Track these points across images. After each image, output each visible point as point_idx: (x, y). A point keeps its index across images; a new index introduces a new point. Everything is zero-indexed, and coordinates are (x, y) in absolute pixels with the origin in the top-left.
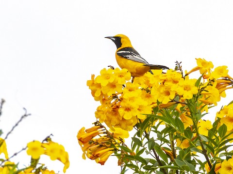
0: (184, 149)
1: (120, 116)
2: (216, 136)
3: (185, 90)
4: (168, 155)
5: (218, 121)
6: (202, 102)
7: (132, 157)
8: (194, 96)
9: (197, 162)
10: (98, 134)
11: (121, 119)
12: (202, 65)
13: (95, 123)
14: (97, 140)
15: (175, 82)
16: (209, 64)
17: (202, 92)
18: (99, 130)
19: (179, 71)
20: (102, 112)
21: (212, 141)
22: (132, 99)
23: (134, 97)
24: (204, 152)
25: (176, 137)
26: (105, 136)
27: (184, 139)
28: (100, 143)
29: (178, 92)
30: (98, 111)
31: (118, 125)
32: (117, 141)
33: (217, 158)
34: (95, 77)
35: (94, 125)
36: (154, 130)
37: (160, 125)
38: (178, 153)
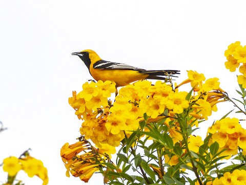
0: (173, 166)
1: (107, 131)
2: (206, 153)
3: (175, 103)
4: (156, 172)
5: (209, 137)
6: (193, 116)
7: (118, 175)
8: (185, 110)
9: (186, 180)
10: (82, 149)
11: (108, 134)
12: (194, 78)
13: (80, 139)
14: (81, 156)
15: (165, 95)
16: (200, 76)
17: (193, 106)
18: (83, 145)
19: (169, 83)
20: (87, 128)
21: (202, 157)
22: (119, 112)
23: (120, 111)
24: (194, 169)
25: (164, 153)
26: (90, 152)
27: (172, 155)
28: (84, 159)
29: (167, 105)
30: (83, 127)
31: (105, 141)
32: (103, 157)
33: (208, 176)
35: (78, 140)
36: (142, 145)
37: (147, 141)
38: (166, 170)
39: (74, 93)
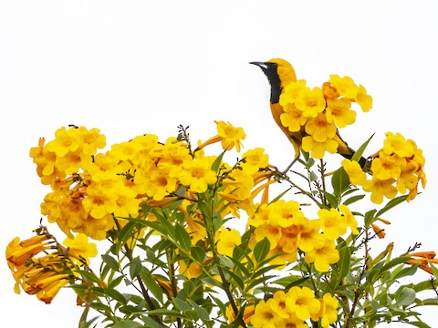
0: (193, 279)
1: (84, 211)
2: (248, 258)
3: (194, 176)
4: (164, 289)
5: (251, 231)
6: (224, 198)
7: (101, 291)
8: (209, 187)
9: (214, 302)
10: (42, 249)
11: (86, 217)
12: (226, 134)
13: (38, 231)
14: (39, 260)
15: (177, 162)
16: (237, 131)
17: (224, 181)
18: (43, 242)
19: (185, 142)
20: (53, 204)
21: (242, 266)
22: (106, 183)
23: (110, 180)
24: (225, 286)
25: (178, 258)
26: (56, 253)
27: (191, 261)
28: (45, 265)
29: (180, 179)
30: (47, 201)
31: (80, 228)
32: (76, 262)
33: (250, 296)
34: (46, 143)
35: (35, 234)
36: (141, 244)
37: (151, 236)
38: (180, 285)
39: (42, 141)
